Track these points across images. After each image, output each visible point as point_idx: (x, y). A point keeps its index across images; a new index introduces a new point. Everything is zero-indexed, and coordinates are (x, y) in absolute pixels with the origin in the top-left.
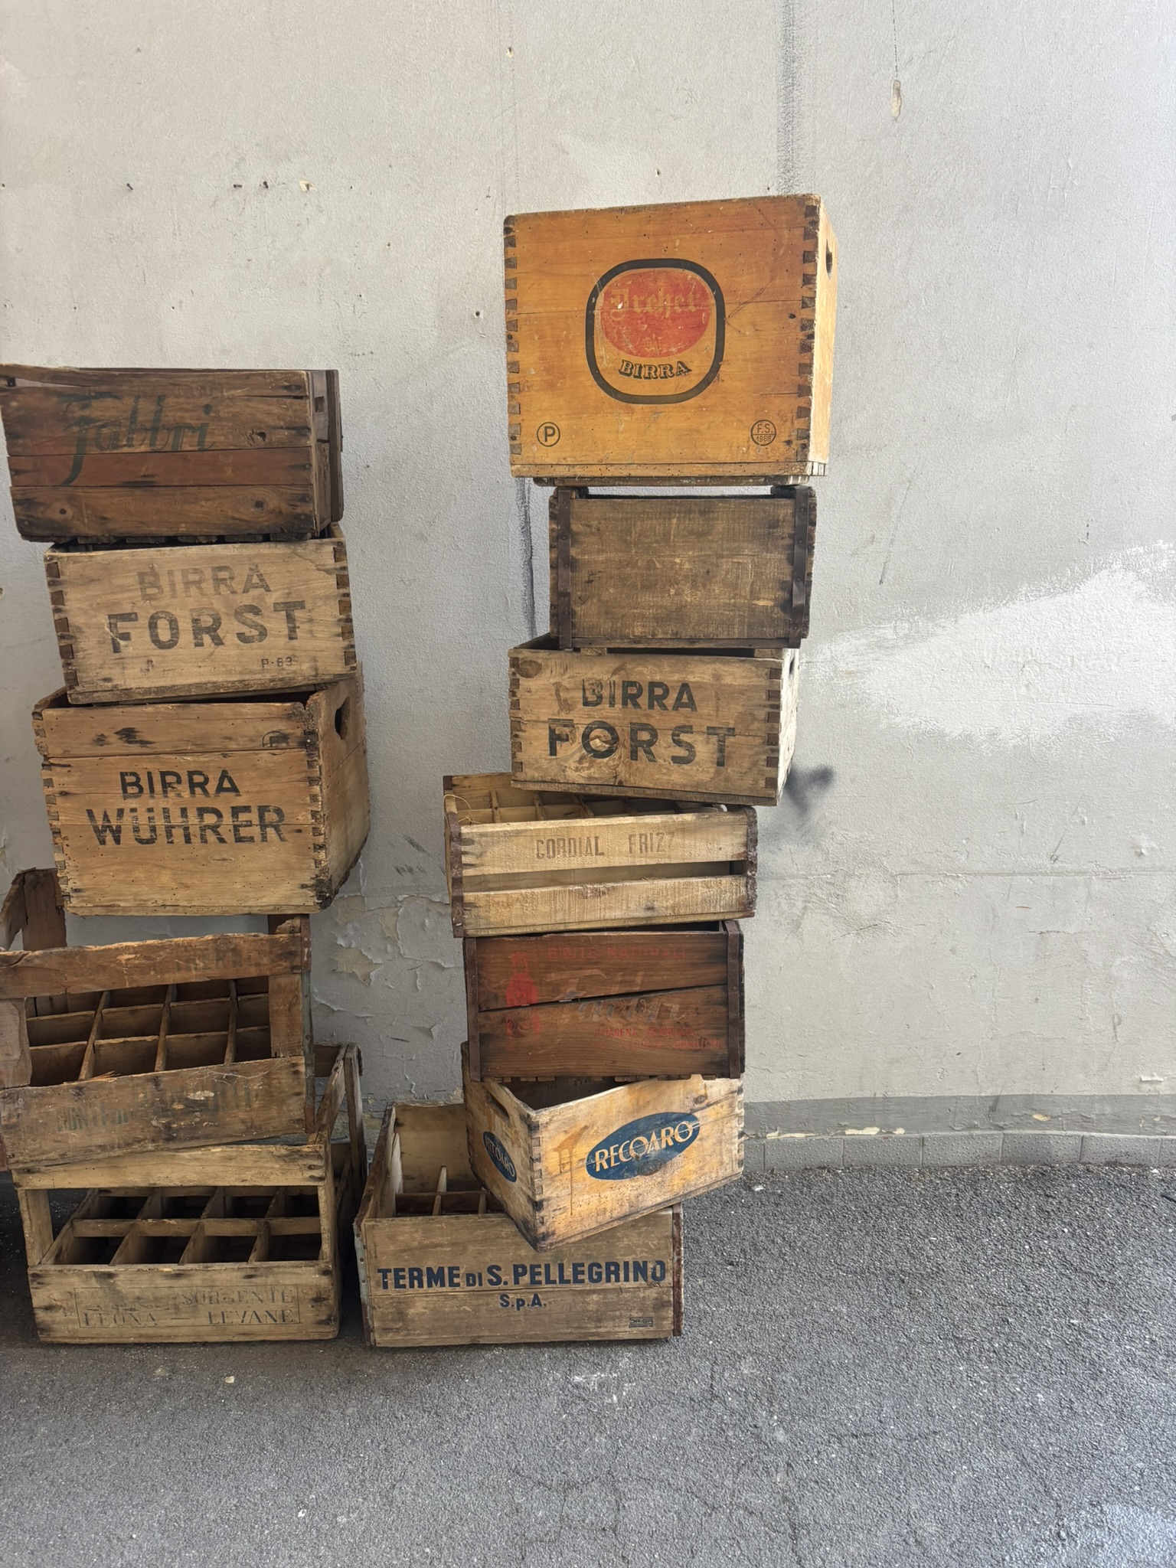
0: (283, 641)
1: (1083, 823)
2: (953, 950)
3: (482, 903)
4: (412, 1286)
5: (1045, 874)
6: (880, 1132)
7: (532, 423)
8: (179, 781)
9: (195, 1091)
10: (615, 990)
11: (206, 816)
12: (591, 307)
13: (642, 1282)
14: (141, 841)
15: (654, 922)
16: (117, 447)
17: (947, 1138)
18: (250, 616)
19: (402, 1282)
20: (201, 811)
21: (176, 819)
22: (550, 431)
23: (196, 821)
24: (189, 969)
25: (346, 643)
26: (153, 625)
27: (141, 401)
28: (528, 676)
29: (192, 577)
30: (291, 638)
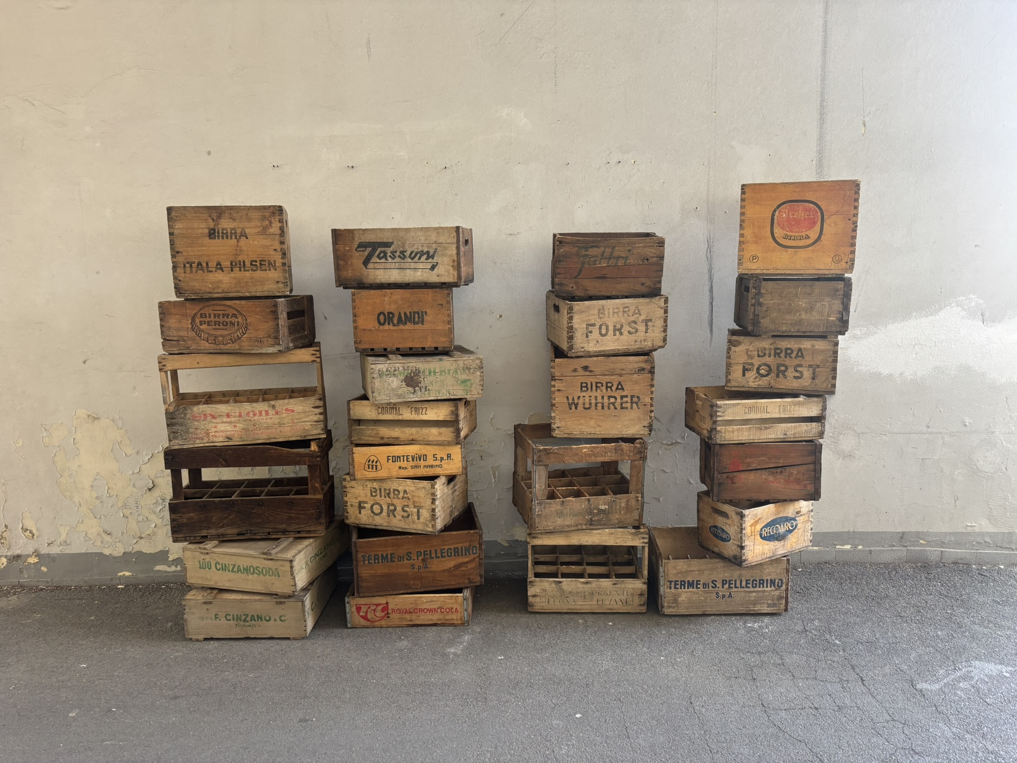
0: (643, 334)
1: (941, 411)
2: (884, 466)
3: (723, 431)
4: (681, 588)
5: (924, 434)
6: (852, 547)
7: (747, 255)
8: (602, 386)
9: (602, 505)
10: (772, 466)
11: (611, 399)
12: (773, 215)
13: (773, 588)
14: (585, 408)
15: (787, 440)
16: (595, 264)
17: (882, 550)
18: (633, 324)
19: (677, 586)
20: (609, 397)
21: (599, 400)
22: (754, 258)
23: (607, 401)
24: (605, 456)
25: (665, 334)
26: (600, 328)
27: (606, 249)
28: (735, 346)
29: (615, 311)
30: (646, 333)
